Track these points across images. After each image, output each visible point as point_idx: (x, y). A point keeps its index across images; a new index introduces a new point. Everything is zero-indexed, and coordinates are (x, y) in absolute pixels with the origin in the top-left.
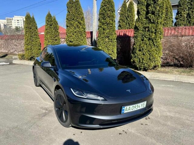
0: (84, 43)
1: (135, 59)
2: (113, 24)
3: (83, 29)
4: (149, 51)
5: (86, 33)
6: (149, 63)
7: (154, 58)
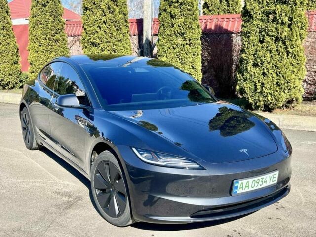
0: (124, 47)
1: (245, 85)
2: (192, 4)
3: (122, 16)
4: (276, 66)
5: (129, 25)
6: (276, 94)
7: (288, 82)
